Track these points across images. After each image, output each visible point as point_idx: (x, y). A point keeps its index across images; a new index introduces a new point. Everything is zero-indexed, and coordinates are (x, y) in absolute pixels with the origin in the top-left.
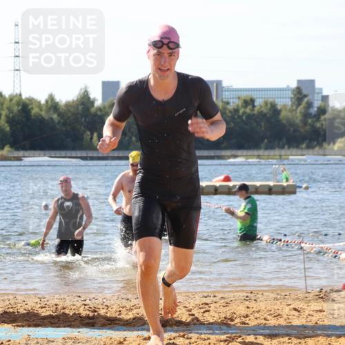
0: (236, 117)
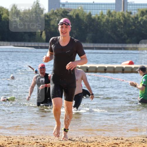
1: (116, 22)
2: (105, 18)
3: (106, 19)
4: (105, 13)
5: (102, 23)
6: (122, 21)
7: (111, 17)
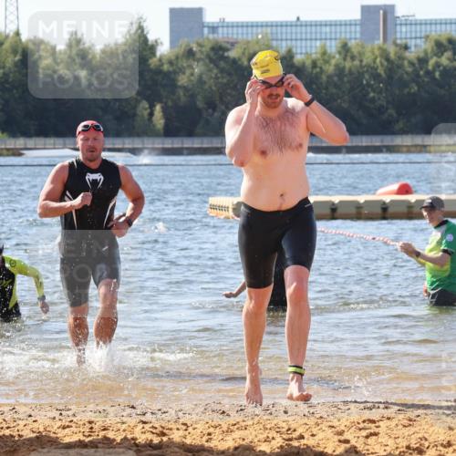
0: (422, 73)
1: (363, 73)
2: (333, 62)
3: (337, 66)
4: (333, 47)
5: (324, 78)
6: (381, 71)
7: (348, 59)
